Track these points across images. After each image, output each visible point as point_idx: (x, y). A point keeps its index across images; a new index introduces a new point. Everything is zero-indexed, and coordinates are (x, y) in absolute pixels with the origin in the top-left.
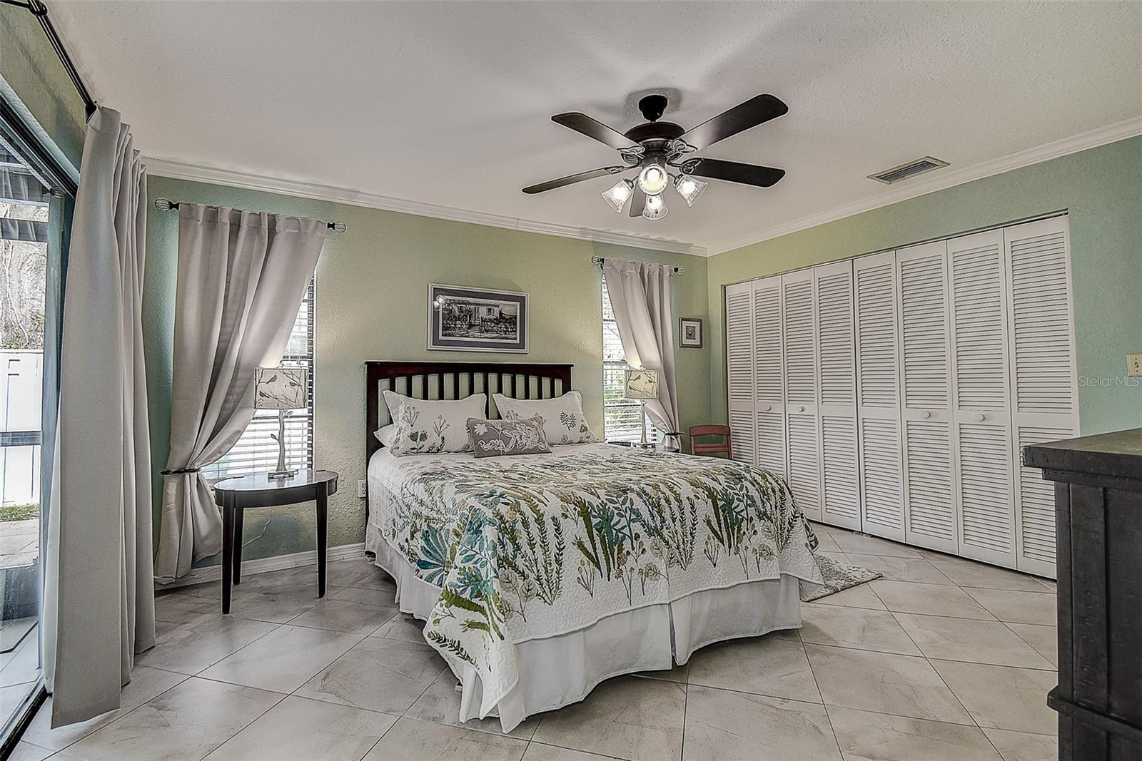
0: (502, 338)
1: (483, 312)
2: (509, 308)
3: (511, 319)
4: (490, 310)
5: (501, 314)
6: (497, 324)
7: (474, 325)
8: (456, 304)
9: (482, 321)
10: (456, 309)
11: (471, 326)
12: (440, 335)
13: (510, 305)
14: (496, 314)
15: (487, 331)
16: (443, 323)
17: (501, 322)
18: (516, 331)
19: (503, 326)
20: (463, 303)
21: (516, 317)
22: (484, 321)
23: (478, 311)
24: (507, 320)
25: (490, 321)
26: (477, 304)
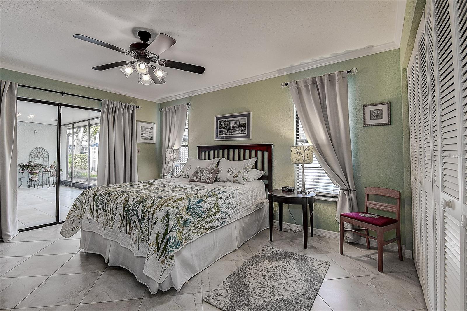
0: (240, 134)
1: (233, 124)
2: (243, 120)
3: (243, 125)
4: (235, 122)
5: (239, 123)
6: (238, 128)
7: (229, 130)
8: (223, 122)
9: (232, 127)
10: (223, 124)
11: (228, 130)
12: (218, 135)
13: (243, 119)
14: (238, 124)
15: (234, 131)
16: (219, 130)
17: (239, 127)
18: (246, 130)
19: (240, 128)
20: (226, 121)
21: (246, 123)
22: (233, 127)
23: (231, 124)
24: (242, 125)
25: (235, 127)
26: (230, 121)
